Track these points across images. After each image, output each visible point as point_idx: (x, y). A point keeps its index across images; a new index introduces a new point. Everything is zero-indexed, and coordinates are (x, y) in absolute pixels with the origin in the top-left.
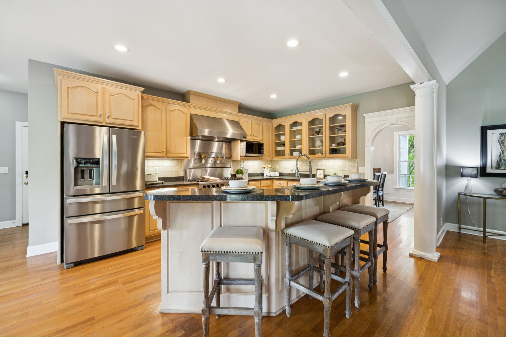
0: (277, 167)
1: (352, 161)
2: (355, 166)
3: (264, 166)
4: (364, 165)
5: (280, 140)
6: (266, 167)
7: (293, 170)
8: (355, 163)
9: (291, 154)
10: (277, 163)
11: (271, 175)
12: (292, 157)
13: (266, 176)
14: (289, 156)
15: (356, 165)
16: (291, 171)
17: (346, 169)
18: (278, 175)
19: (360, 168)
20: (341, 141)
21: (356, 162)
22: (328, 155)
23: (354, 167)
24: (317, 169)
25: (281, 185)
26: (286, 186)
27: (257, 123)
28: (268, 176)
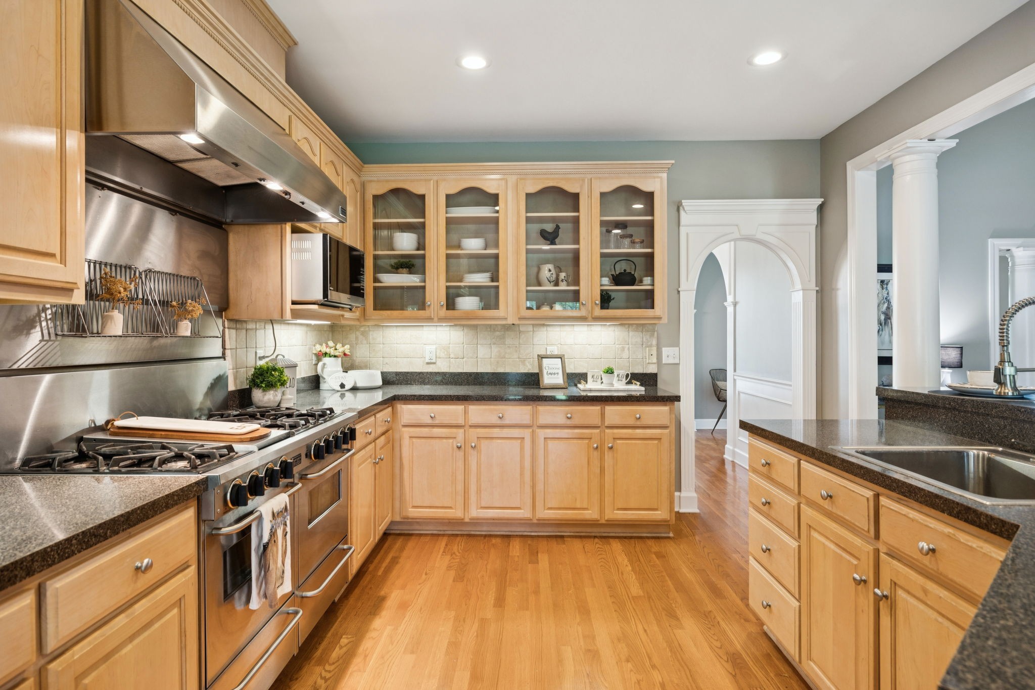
0: (361, 353)
1: (642, 332)
2: (651, 346)
3: (324, 349)
4: (676, 343)
5: (393, 250)
6: (332, 352)
7: (434, 361)
8: (652, 335)
9: (451, 304)
10: (361, 337)
11: (355, 383)
12: (450, 312)
13: (339, 389)
14: (443, 312)
15: (654, 342)
16: (428, 363)
17: (625, 354)
18: (380, 383)
19: (665, 351)
20: (625, 270)
21: (656, 333)
22: (598, 312)
23: (648, 347)
24: (541, 357)
25: (437, 422)
26: (461, 421)
27: (332, 162)
28: (348, 387)
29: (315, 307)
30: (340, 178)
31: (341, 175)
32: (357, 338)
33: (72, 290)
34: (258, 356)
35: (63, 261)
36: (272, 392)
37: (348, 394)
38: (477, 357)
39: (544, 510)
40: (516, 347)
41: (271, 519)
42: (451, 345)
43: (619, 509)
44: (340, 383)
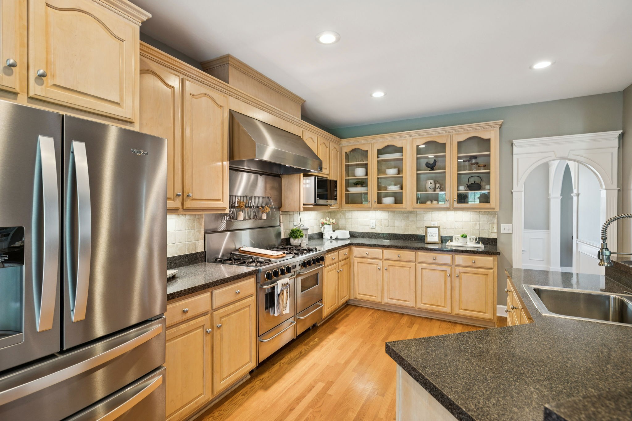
0: (342, 223)
1: (488, 215)
2: (493, 223)
3: (325, 221)
4: (510, 221)
5: (355, 176)
6: (328, 222)
7: (374, 227)
8: (494, 217)
9: (379, 201)
10: (342, 215)
11: (337, 236)
12: (379, 205)
13: (330, 238)
14: (376, 205)
15: (496, 221)
16: (372, 228)
17: (477, 227)
18: (349, 237)
19: (503, 226)
20: (475, 182)
21: (497, 215)
22: (456, 204)
23: (491, 223)
24: (427, 227)
25: (369, 256)
26: (381, 257)
27: (324, 143)
28: (334, 238)
29: (312, 206)
30: (328, 149)
31: (329, 147)
32: (340, 216)
33: (225, 209)
34: (294, 225)
35: (223, 201)
36: (297, 240)
37: (334, 241)
38: (395, 226)
39: (421, 304)
40: (415, 222)
41: (281, 286)
42: (382, 220)
43: (462, 309)
44: (330, 236)
